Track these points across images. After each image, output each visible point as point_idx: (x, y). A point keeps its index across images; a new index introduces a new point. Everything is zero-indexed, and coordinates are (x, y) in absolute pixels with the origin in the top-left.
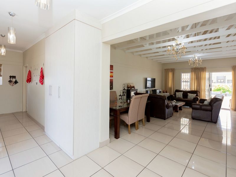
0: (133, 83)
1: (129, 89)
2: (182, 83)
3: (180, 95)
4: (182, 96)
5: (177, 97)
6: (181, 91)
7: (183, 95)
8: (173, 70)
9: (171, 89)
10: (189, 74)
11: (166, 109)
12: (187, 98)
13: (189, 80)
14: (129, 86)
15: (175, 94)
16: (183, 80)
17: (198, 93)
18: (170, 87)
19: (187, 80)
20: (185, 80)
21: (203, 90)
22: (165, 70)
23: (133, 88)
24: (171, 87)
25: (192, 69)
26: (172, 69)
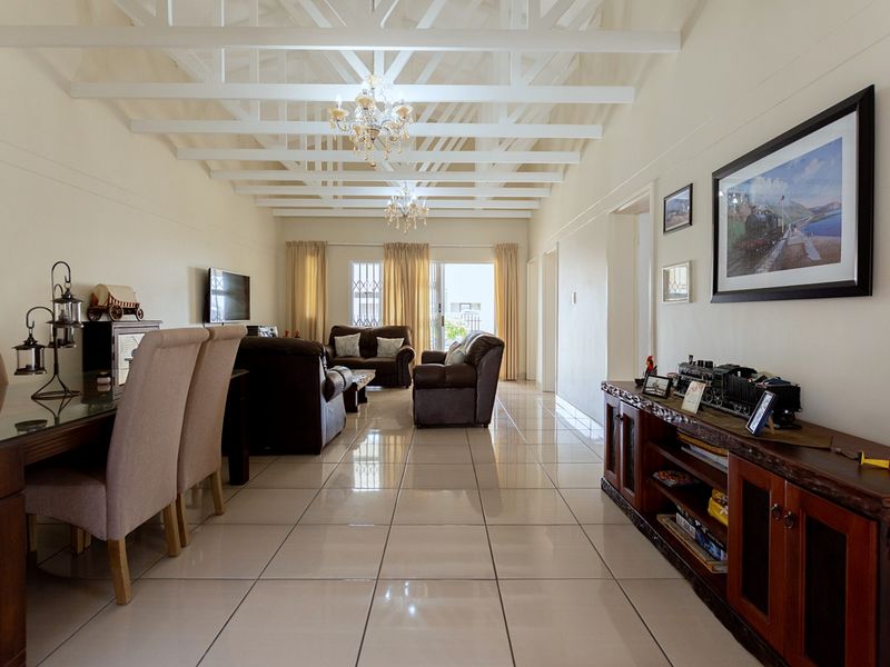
0: (129, 288)
1: (103, 319)
2: (356, 301)
3: (349, 344)
4: (358, 348)
5: (340, 352)
6: (353, 331)
7: (360, 344)
8: (320, 249)
9: (313, 325)
10: (377, 266)
11: (323, 400)
12: (375, 355)
13: (377, 290)
14: (102, 302)
15: (332, 343)
16: (356, 290)
17: (409, 332)
18: (311, 320)
19: (370, 290)
20: (363, 290)
21: (421, 324)
22: (289, 244)
23: (132, 317)
24: (314, 317)
25: (388, 247)
26: (315, 244)
